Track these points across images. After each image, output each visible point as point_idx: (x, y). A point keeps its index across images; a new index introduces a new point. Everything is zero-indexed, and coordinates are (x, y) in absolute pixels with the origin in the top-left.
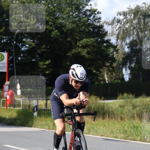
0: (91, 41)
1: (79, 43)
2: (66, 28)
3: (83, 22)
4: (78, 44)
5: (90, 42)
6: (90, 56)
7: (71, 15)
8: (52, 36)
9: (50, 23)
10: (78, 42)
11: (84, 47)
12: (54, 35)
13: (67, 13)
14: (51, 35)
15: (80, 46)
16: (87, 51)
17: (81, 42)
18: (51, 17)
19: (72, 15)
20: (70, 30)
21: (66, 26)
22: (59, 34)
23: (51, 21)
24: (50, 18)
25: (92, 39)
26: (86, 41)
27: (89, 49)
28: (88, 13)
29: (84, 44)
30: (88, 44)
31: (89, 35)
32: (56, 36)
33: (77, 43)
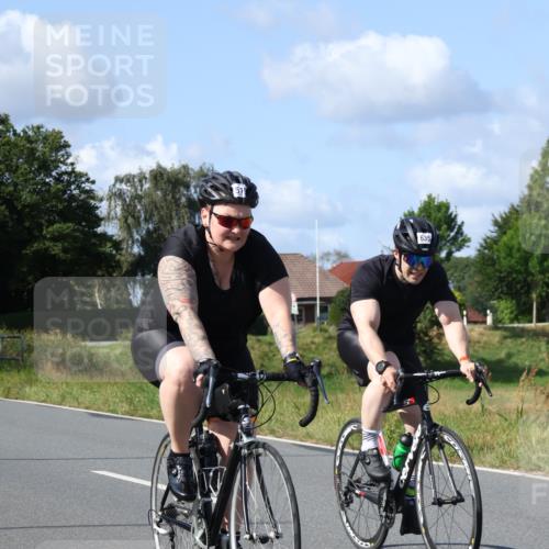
0: (68, 228)
1: (47, 231)
2: (21, 201)
3: (54, 193)
4: (44, 232)
5: (66, 229)
6: (69, 256)
7: (30, 179)
10: (44, 228)
11: (55, 239)
13: (22, 174)
15: (48, 236)
16: (63, 246)
17: (50, 229)
19: (34, 179)
20: (28, 206)
21: (21, 198)
22: (7, 213)
25: (70, 224)
26: (60, 228)
27: (66, 244)
28: (65, 178)
29: (56, 234)
30: (64, 233)
31: (65, 216)
33: (42, 230)
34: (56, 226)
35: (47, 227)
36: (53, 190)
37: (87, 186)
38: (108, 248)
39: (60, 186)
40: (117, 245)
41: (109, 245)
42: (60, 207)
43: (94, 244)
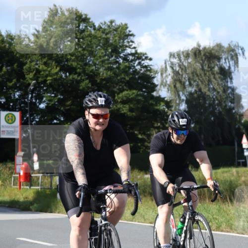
0: (133, 93)
1: (118, 97)
2: (100, 77)
3: (123, 69)
4: (116, 98)
5: (132, 95)
6: (134, 114)
7: (105, 60)
8: (81, 88)
9: (78, 70)
10: (116, 95)
11: (124, 102)
12: (84, 86)
13: (100, 57)
14: (79, 86)
15: (119, 100)
16: (129, 107)
17: (120, 95)
18: (80, 63)
19: (108, 60)
20: (105, 79)
21: (99, 74)
22: (90, 86)
23: (79, 68)
24: (78, 64)
25: (134, 91)
26: (127, 94)
27: (132, 106)
28: (131, 58)
29: (125, 99)
30: (130, 97)
31: (131, 85)
32: (86, 89)
33: (114, 97)
34: (125, 93)
35: (118, 94)
36: (122, 67)
37: (146, 63)
38: (162, 107)
39: (127, 64)
40: (168, 104)
41: (162, 104)
42: (127, 79)
43: (152, 104)
